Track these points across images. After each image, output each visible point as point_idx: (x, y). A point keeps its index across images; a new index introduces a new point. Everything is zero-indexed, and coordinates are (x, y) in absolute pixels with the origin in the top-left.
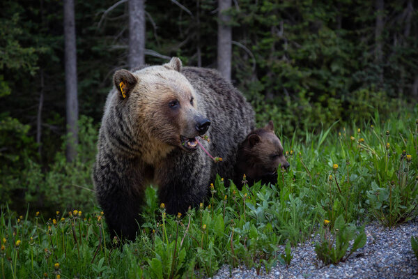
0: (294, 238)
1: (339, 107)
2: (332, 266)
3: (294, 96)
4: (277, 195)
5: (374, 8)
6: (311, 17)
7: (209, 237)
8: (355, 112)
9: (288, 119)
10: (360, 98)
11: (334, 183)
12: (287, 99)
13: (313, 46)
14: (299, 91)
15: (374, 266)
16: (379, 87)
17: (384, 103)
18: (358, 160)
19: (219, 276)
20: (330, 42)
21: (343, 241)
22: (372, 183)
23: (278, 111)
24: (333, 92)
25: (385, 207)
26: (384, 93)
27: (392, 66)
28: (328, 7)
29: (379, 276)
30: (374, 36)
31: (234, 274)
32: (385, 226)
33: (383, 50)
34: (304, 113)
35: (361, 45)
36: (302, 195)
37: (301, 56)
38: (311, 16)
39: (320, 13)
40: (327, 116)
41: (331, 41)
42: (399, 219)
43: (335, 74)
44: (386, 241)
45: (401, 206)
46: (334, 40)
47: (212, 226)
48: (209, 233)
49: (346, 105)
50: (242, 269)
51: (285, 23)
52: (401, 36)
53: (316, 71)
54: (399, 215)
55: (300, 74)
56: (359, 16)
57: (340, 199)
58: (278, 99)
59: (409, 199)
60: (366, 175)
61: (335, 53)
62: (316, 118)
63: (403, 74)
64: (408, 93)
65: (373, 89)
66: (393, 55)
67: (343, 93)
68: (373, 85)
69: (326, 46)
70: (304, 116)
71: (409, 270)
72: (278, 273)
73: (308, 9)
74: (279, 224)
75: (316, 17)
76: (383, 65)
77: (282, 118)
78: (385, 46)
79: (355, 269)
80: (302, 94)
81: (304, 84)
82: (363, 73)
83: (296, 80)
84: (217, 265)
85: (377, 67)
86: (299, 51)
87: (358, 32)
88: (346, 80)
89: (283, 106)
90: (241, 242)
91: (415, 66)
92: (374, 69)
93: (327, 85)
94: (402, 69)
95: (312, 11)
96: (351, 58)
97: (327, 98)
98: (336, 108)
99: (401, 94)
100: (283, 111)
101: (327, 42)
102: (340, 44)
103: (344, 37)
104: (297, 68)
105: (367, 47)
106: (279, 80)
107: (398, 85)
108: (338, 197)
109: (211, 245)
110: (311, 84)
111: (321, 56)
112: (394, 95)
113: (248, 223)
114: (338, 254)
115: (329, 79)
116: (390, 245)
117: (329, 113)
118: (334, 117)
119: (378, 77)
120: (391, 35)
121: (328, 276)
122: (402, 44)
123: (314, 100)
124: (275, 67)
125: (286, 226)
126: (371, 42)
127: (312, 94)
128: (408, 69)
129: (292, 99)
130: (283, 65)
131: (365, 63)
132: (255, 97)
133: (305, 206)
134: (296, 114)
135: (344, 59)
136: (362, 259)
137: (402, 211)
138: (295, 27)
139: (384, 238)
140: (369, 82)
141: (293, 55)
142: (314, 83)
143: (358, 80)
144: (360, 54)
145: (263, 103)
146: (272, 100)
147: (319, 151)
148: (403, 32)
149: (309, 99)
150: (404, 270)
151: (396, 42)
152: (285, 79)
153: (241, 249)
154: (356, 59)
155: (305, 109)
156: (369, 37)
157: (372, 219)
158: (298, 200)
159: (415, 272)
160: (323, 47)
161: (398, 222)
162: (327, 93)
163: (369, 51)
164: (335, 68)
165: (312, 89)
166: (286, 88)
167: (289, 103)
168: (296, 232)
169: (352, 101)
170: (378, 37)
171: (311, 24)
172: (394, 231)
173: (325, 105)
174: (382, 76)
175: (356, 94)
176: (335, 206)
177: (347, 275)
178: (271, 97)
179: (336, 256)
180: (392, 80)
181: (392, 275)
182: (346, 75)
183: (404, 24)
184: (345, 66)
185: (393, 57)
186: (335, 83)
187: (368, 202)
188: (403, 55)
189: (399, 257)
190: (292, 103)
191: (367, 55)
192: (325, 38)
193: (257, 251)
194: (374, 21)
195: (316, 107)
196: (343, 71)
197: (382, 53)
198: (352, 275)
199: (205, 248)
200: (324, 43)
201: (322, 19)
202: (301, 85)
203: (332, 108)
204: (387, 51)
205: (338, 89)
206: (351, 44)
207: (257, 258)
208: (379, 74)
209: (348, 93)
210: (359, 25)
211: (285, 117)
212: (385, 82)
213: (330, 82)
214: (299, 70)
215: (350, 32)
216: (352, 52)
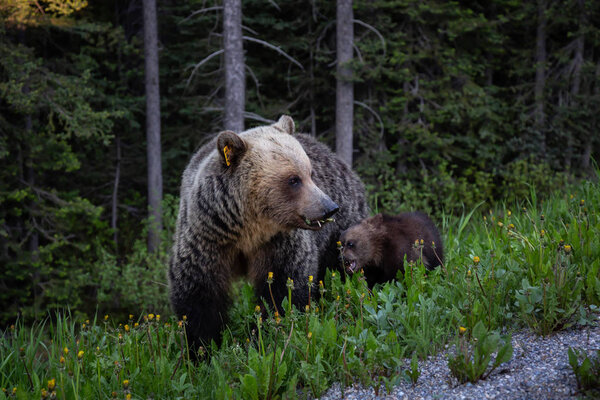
0: (423, 350)
1: (489, 183)
2: (469, 384)
3: (433, 170)
4: (404, 296)
5: (533, 59)
6: (453, 71)
7: (317, 348)
8: (510, 188)
9: (425, 197)
10: (516, 172)
11: (475, 280)
12: (424, 172)
13: (456, 106)
14: (438, 163)
15: (522, 384)
16: (540, 157)
17: (547, 178)
18: (507, 251)
19: (328, 396)
20: (478, 101)
21: (483, 353)
22: (523, 280)
23: (413, 188)
24: (482, 164)
25: (537, 310)
26: (547, 165)
27: (557, 131)
28: (475, 58)
29: (528, 398)
30: (533, 93)
31: (347, 394)
32: (538, 335)
33: (545, 111)
34: (445, 190)
35: (516, 105)
36: (435, 295)
37: (441, 119)
38: (454, 68)
39: (465, 65)
40: (474, 194)
41: (480, 101)
42: (555, 326)
43: (484, 141)
44: (538, 354)
45: (557, 310)
46: (483, 99)
47: (321, 334)
48: (317, 343)
49: (498, 180)
50: (357, 389)
51: (421, 78)
52: (568, 94)
53: (460, 138)
54: (555, 321)
55: (440, 142)
56: (513, 69)
57: (481, 300)
58: (413, 173)
59: (569, 301)
60: (517, 269)
61: (484, 115)
62: (460, 196)
63: (571, 142)
64: (577, 165)
65: (532, 161)
66: (557, 117)
67: (494, 165)
68: (532, 155)
69: (473, 106)
70: (445, 195)
71: (566, 390)
72: (402, 393)
73: (450, 60)
74: (405, 332)
75: (459, 70)
76: (545, 130)
77: (418, 196)
78: (548, 106)
79: (498, 389)
80: (442, 167)
81: (445, 154)
82: (520, 140)
83: (435, 149)
84: (326, 383)
85: (537, 132)
86: (439, 112)
87: (513, 89)
88: (499, 149)
89: (418, 181)
90: (357, 354)
91: (586, 131)
92: (534, 135)
93: (474, 155)
94: (569, 135)
95: (455, 63)
96: (505, 122)
97: (474, 171)
98: (486, 184)
99: (568, 167)
100: (419, 188)
101: (473, 102)
102: (490, 104)
103: (495, 96)
104: (436, 134)
105: (525, 108)
106: (413, 150)
107: (564, 155)
108: (480, 298)
109: (319, 358)
110: (454, 154)
111: (466, 119)
112: (560, 167)
113: (366, 330)
114: (477, 370)
115: (477, 147)
116: (543, 359)
117: (477, 190)
118: (483, 195)
119: (538, 145)
120: (555, 92)
121: (463, 397)
122: (569, 104)
123: (457, 174)
124: (407, 132)
125: (413, 334)
126: (530, 102)
127: (455, 166)
128: (577, 135)
129: (430, 173)
130: (418, 131)
131: (522, 128)
132: (383, 170)
133: (439, 308)
134: (435, 191)
135: (495, 122)
136: (508, 377)
137: (560, 316)
138: (433, 82)
139: (536, 349)
140: (527, 151)
141: (431, 118)
142: (459, 153)
143: (514, 149)
144: (516, 116)
145: (394, 178)
146: (405, 174)
147: (461, 239)
148: (570, 89)
149: (451, 173)
150: (560, 390)
151: (561, 100)
152: (421, 148)
153: (356, 364)
154: (510, 122)
155: (447, 185)
156: (527, 95)
157: (522, 326)
158: (430, 302)
159: (574, 392)
160: (469, 107)
161: (555, 330)
162: (475, 165)
163: (526, 112)
164: (484, 134)
165: (456, 160)
166: (423, 159)
167: (426, 178)
168: (425, 342)
169: (506, 175)
170: (539, 95)
171: (453, 78)
172: (549, 340)
173: (472, 180)
174: (543, 143)
175: (511, 167)
176: (475, 310)
177: (488, 396)
178: (403, 170)
179: (474, 373)
180: (556, 149)
181: (544, 396)
182: (498, 143)
183: (571, 79)
184: (497, 131)
185: (557, 120)
186: (485, 152)
187: (517, 304)
188: (570, 118)
189: (554, 374)
190: (430, 179)
191: (524, 117)
192: (472, 97)
193: (376, 366)
194: (534, 76)
195: (461, 182)
196: (494, 138)
197: (543, 115)
198: (493, 396)
199: (311, 361)
200: (470, 103)
201: (467, 73)
202: (442, 156)
203: (480, 184)
204: (550, 113)
205: (489, 160)
206: (504, 104)
207: (375, 374)
208: (540, 141)
209: (501, 166)
210: (514, 80)
211: (421, 195)
212: (547, 151)
213: (478, 152)
214: (439, 136)
215: (504, 89)
216: (505, 113)
